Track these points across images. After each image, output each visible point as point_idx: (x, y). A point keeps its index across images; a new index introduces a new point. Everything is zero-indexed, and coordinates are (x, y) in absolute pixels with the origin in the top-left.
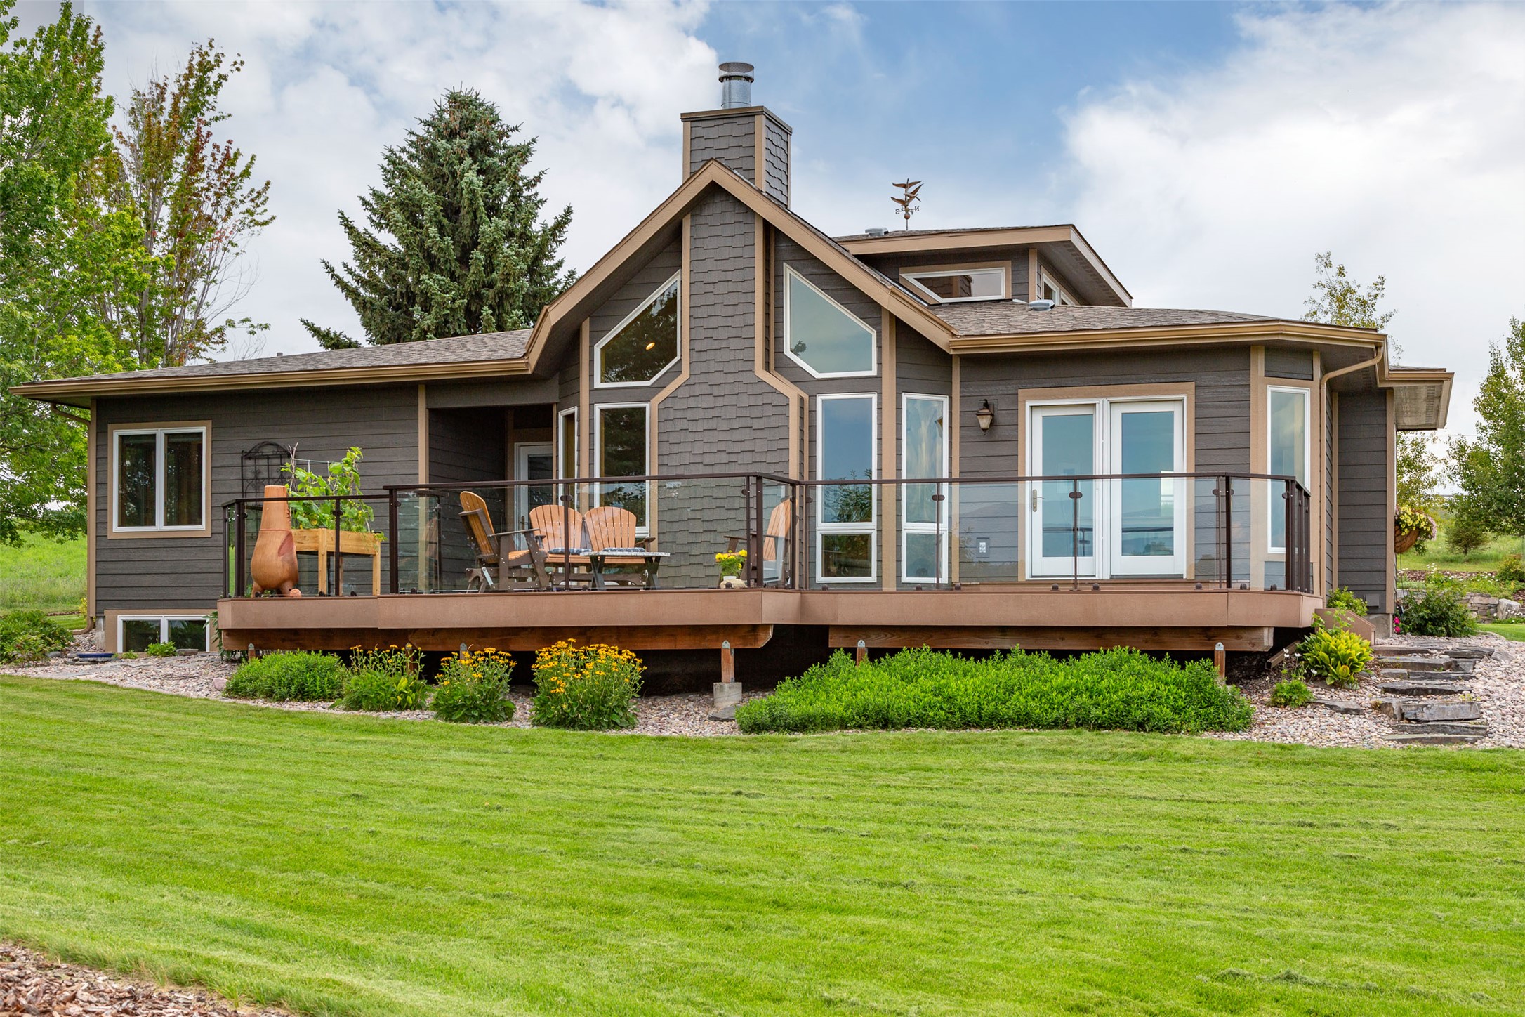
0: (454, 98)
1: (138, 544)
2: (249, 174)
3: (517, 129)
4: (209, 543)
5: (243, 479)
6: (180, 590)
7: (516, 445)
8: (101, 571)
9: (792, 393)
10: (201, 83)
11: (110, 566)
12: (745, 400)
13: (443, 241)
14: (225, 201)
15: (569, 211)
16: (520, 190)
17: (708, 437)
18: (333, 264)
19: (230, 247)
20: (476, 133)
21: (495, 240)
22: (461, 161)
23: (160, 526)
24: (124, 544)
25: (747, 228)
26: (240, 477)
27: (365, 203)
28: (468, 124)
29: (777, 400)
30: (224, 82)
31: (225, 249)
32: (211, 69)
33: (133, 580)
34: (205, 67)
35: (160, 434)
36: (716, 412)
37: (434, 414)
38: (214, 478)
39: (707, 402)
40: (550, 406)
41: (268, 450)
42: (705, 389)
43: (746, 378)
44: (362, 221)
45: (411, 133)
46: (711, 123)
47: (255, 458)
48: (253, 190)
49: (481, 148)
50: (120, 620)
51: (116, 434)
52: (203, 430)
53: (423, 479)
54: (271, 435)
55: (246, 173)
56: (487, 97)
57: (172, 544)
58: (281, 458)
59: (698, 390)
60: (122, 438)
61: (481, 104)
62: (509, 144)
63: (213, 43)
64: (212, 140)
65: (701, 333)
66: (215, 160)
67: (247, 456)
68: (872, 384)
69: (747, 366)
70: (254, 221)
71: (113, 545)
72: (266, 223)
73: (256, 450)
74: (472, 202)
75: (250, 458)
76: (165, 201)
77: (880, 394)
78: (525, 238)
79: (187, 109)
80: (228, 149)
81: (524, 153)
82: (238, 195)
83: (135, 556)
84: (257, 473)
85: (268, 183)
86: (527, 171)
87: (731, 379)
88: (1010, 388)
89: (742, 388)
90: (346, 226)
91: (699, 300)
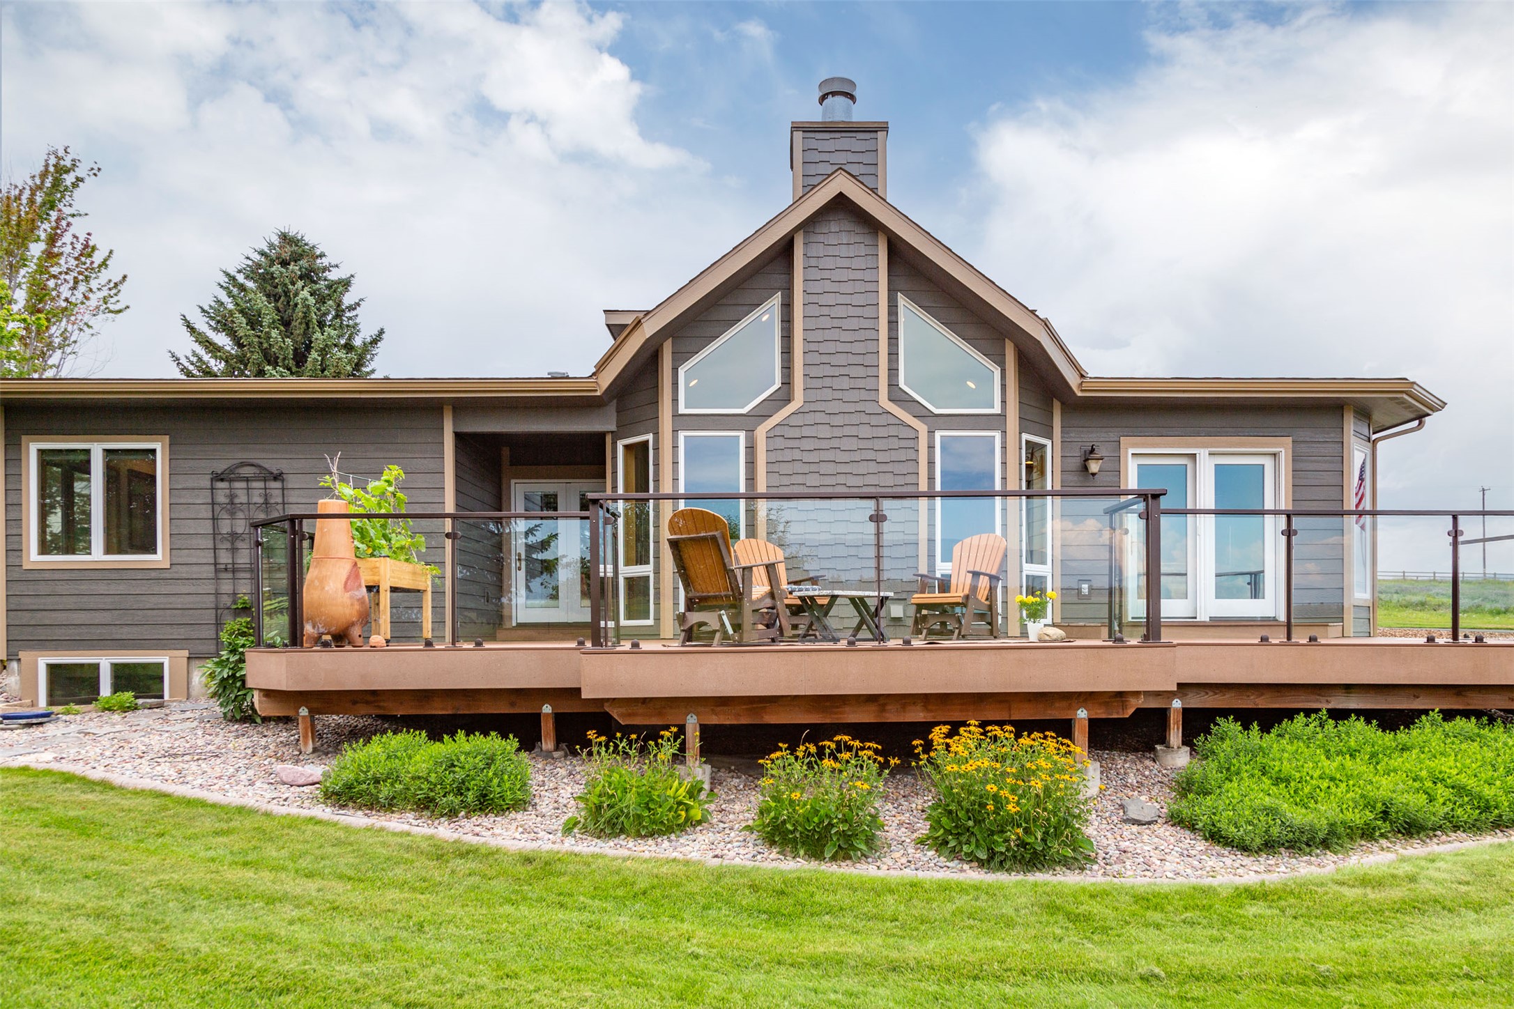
0: (284, 237)
1: (67, 576)
2: (107, 266)
3: (337, 266)
4: (168, 576)
5: (213, 504)
6: (126, 629)
7: (513, 481)
8: (13, 607)
9: (922, 428)
10: (57, 183)
11: (26, 600)
12: (865, 432)
13: (284, 342)
14: (82, 288)
15: (381, 332)
16: (343, 311)
17: (825, 468)
18: (178, 354)
19: (85, 328)
20: (303, 263)
21: (326, 345)
22: (293, 284)
23: (97, 554)
24: (47, 575)
25: (870, 251)
26: (210, 501)
27: (203, 311)
28: (296, 258)
29: (904, 433)
30: (81, 184)
31: (81, 330)
32: (67, 171)
33: (61, 617)
34: (61, 170)
35: (97, 450)
36: (835, 443)
37: (459, 437)
38: (173, 502)
39: (824, 432)
40: (602, 436)
41: (247, 471)
42: (819, 418)
43: (869, 408)
44: (202, 325)
45: (248, 258)
46: (827, 136)
47: (231, 481)
48: (110, 281)
49: (309, 276)
50: (43, 662)
51: (33, 449)
52: (157, 446)
53: (450, 507)
54: (252, 455)
55: (104, 264)
56: (311, 239)
57: (114, 576)
58: (265, 481)
59: (810, 419)
60: (41, 452)
61: (306, 244)
62: (329, 277)
63: (68, 150)
64: (72, 230)
65: (816, 358)
66: (74, 248)
67: (218, 477)
68: (997, 421)
69: (872, 395)
70: (108, 307)
71: (31, 576)
72: (120, 311)
73: (231, 470)
74: (306, 315)
75: (222, 480)
76: (19, 285)
77: (1004, 432)
78: (349, 347)
79: (43, 204)
80: (87, 240)
81: (346, 284)
82: (94, 284)
83: (61, 588)
84: (232, 497)
85: (125, 277)
86: (348, 300)
87: (851, 408)
88: (1112, 436)
89: (865, 419)
90: (188, 326)
91: (812, 324)
